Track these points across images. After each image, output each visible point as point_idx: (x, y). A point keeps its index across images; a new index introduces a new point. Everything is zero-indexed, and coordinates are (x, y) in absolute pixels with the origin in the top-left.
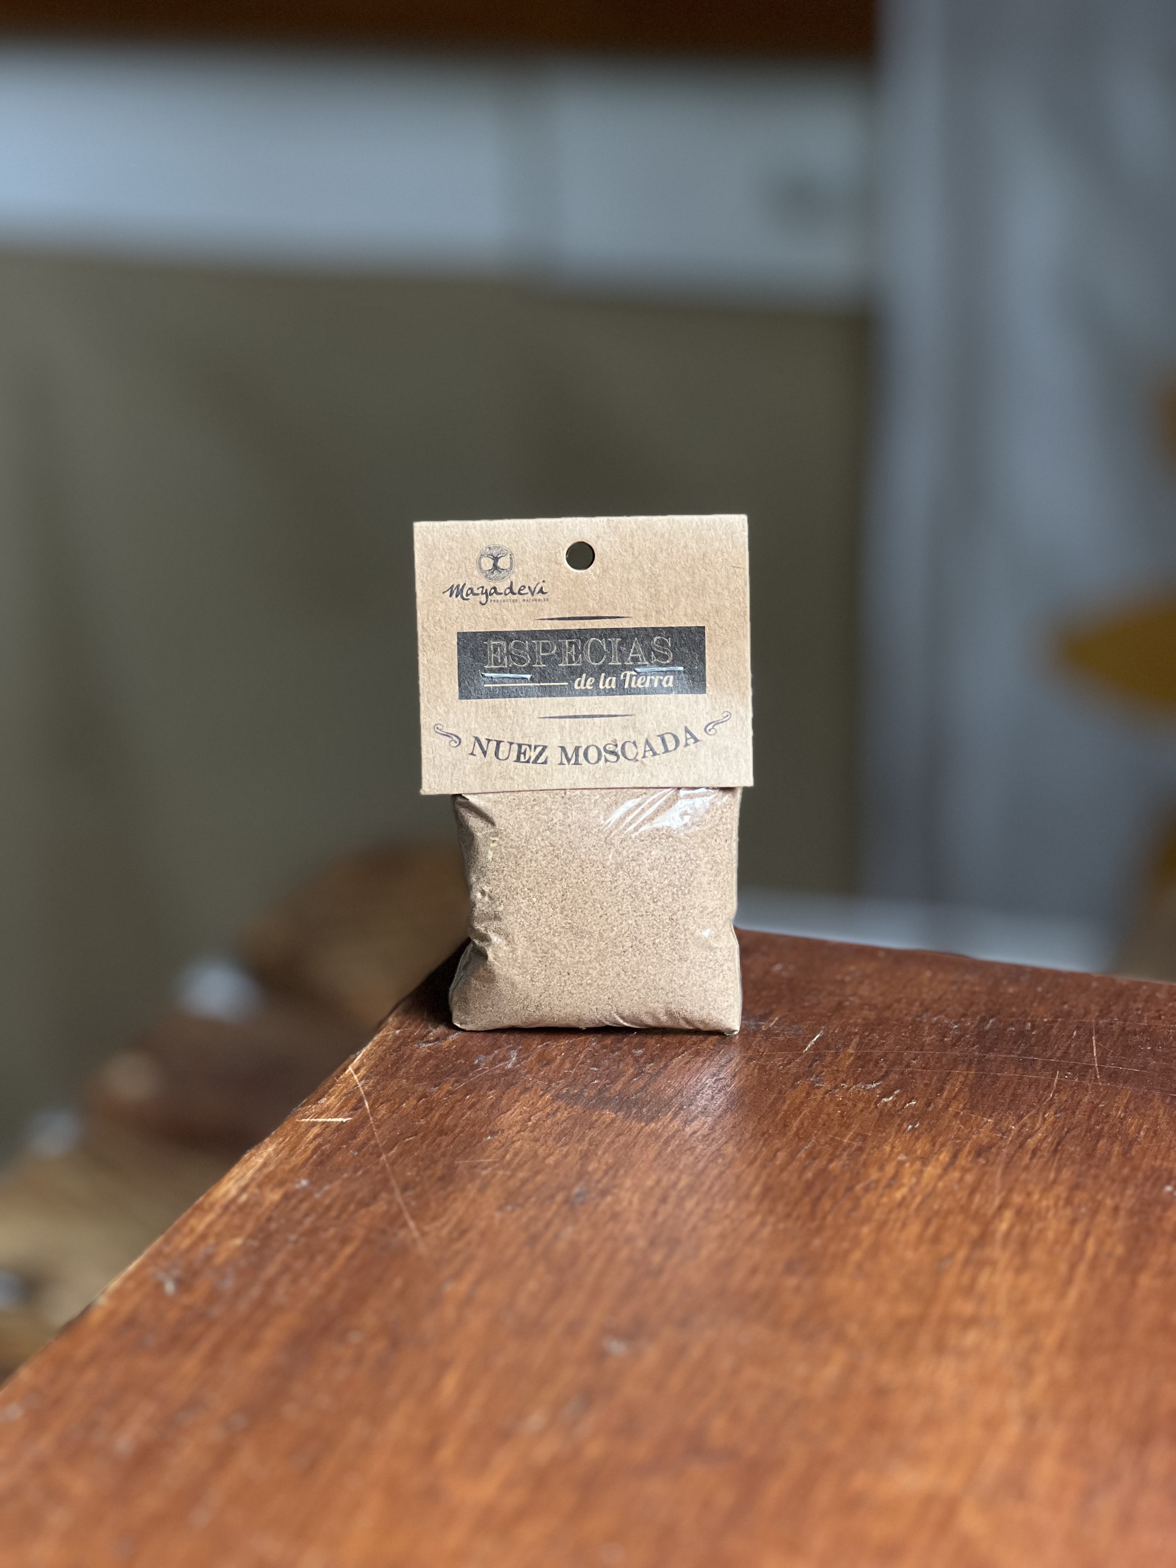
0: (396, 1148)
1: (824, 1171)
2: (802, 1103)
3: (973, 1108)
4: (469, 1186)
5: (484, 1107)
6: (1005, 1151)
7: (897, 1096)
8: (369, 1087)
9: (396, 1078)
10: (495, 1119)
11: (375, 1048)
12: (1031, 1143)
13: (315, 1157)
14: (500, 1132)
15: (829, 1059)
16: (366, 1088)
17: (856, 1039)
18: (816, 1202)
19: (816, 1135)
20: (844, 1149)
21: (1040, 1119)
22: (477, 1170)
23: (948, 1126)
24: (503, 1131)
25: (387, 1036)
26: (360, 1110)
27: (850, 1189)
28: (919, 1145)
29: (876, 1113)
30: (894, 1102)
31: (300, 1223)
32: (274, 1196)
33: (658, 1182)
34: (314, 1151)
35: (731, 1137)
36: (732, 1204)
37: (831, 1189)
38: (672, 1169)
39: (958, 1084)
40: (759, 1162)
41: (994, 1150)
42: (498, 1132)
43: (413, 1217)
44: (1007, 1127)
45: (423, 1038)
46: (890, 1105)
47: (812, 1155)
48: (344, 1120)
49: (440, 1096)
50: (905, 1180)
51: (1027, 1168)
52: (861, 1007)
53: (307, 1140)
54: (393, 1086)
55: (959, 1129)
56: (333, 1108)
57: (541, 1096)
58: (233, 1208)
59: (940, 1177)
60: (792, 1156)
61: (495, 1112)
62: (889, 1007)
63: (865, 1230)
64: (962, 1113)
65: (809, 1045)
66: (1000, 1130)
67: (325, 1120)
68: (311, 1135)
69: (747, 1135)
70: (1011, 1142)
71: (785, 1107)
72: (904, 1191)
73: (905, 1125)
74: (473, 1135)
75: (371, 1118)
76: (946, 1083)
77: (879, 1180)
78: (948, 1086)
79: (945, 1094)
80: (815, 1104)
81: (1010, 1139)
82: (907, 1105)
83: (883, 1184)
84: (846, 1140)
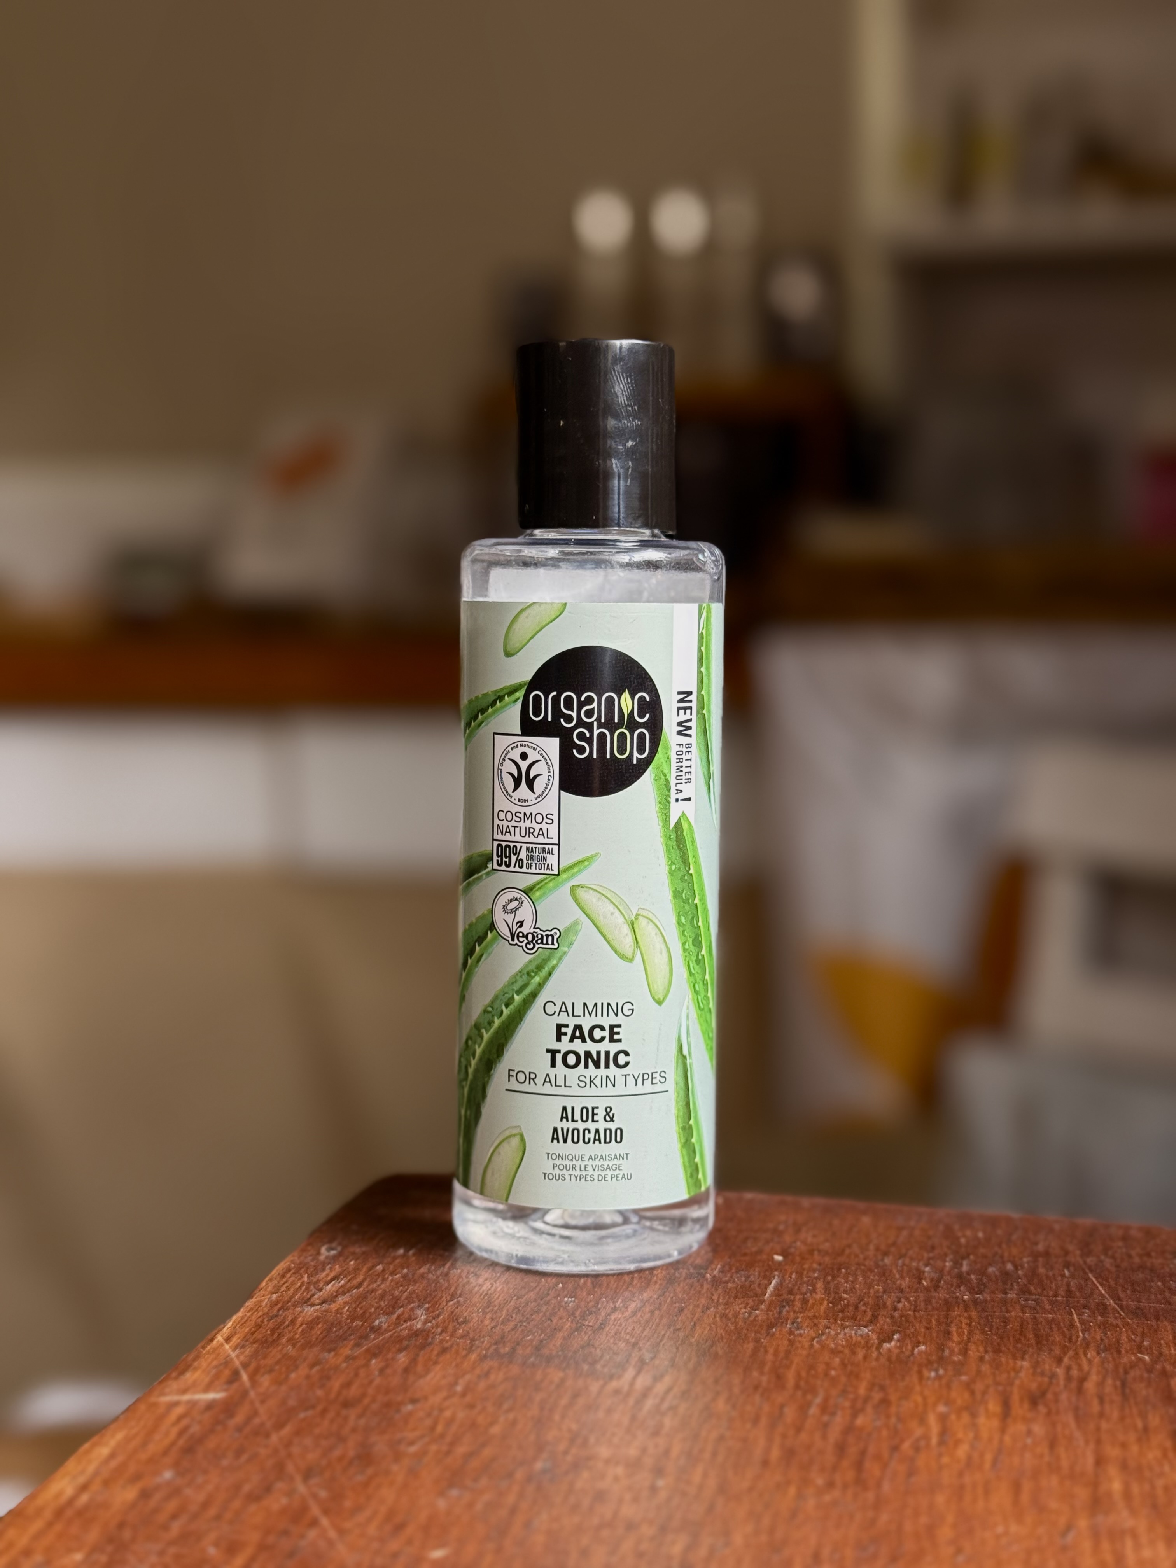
0: (290, 1425)
1: (849, 1429)
2: (788, 1353)
3: (997, 1351)
4: (395, 1468)
5: (396, 1372)
6: (1064, 1396)
7: (898, 1340)
8: (246, 1357)
9: (278, 1345)
10: (412, 1384)
11: (249, 1314)
12: (1090, 1386)
13: (180, 1442)
14: (423, 1399)
15: (798, 1304)
16: (242, 1358)
17: (820, 1285)
18: (859, 1466)
19: (822, 1386)
20: (865, 1402)
21: (1084, 1359)
22: (402, 1447)
23: (979, 1372)
24: (426, 1398)
25: (262, 1301)
26: (236, 1384)
27: (895, 1448)
28: (954, 1394)
29: (883, 1360)
30: (899, 1347)
31: (165, 1527)
32: (126, 1495)
33: (644, 1450)
34: (180, 1436)
35: (718, 1393)
36: (750, 1473)
37: (872, 1449)
38: (656, 1434)
39: (964, 1326)
40: (764, 1421)
41: (1049, 1396)
42: (419, 1399)
43: (326, 1512)
44: (1051, 1370)
45: (307, 1301)
46: (897, 1351)
47: (828, 1410)
48: (217, 1396)
49: (339, 1362)
50: (960, 1435)
51: (1101, 1415)
52: (811, 1252)
53: (169, 1423)
55: (993, 1374)
56: (202, 1383)
57: (465, 1357)
58: (69, 1513)
59: (1003, 1430)
60: (803, 1409)
61: (411, 1377)
62: (842, 1252)
63: (940, 1499)
64: (987, 1357)
65: (769, 1291)
66: (1043, 1374)
67: (190, 1397)
68: (172, 1418)
69: (736, 1390)
70: (1066, 1386)
71: (770, 1357)
72: (965, 1447)
73: (926, 1373)
74: (388, 1405)
75: (252, 1394)
76: (949, 1326)
77: (926, 1437)
78: (953, 1329)
79: (955, 1337)
80: (805, 1353)
81: (1062, 1382)
82: (916, 1350)
83: (934, 1440)
84: (862, 1391)
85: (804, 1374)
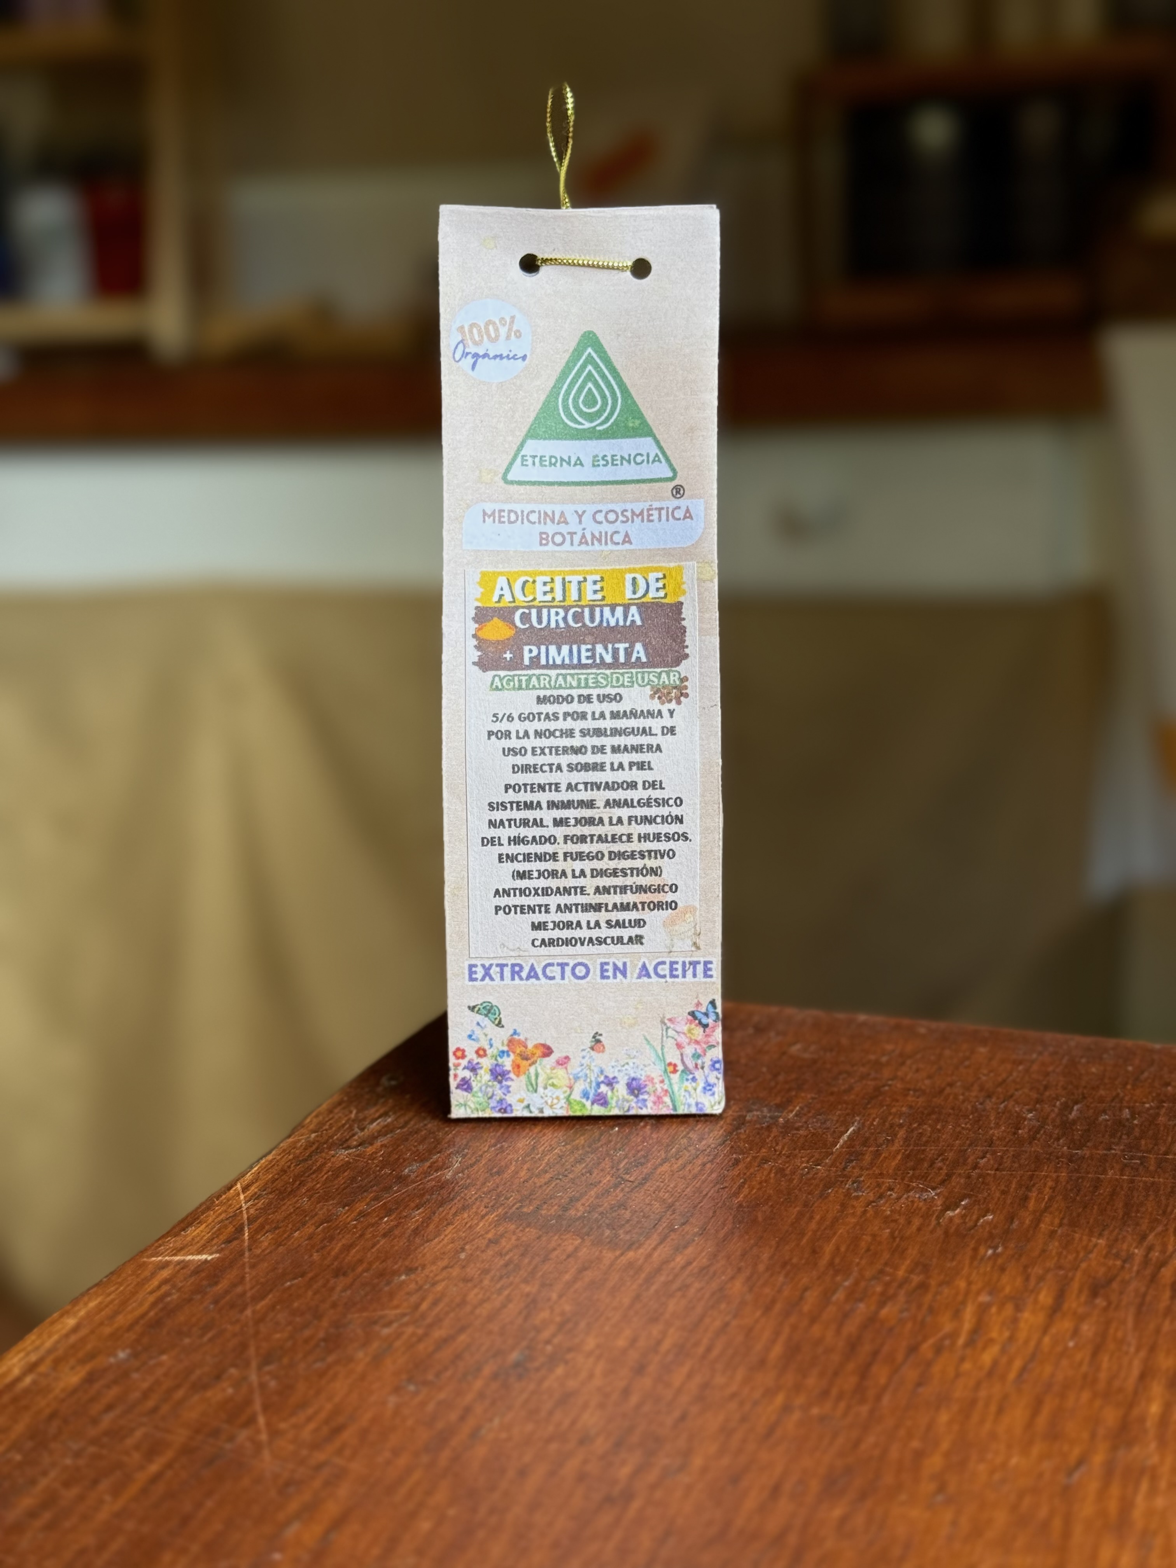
0: (270, 1296)
1: (872, 1319)
2: (835, 1220)
3: (1073, 1224)
4: (360, 1354)
5: (404, 1233)
6: (1132, 1286)
7: (965, 1207)
8: (257, 1209)
9: (295, 1196)
10: (416, 1249)
11: (278, 1158)
13: (152, 1314)
14: (420, 1269)
15: (868, 1158)
16: (252, 1211)
17: (902, 1133)
18: (865, 1370)
19: (858, 1264)
20: (900, 1286)
22: (377, 1328)
23: (1044, 1251)
24: (424, 1267)
25: (299, 1141)
26: (235, 1243)
27: (913, 1349)
28: (1005, 1279)
29: (939, 1232)
30: (963, 1217)
32: (72, 1378)
33: (634, 1341)
34: (154, 1304)
35: (739, 1270)
36: (740, 1374)
37: (886, 1349)
38: (654, 1320)
39: (1047, 1190)
40: (778, 1307)
41: (1115, 1285)
42: (416, 1269)
43: (267, 1408)
44: (1128, 1251)
45: (344, 1144)
46: (957, 1221)
47: (853, 1296)
48: (209, 1258)
49: (349, 1219)
50: (994, 1334)
51: (1169, 1313)
52: (905, 1092)
53: (149, 1290)
54: (288, 1206)
55: (1059, 1255)
56: (198, 1242)
57: (483, 1217)
59: (1045, 1330)
60: (826, 1297)
61: (418, 1240)
62: (941, 1091)
63: (944, 1417)
64: (1059, 1231)
65: (841, 1141)
66: (1117, 1256)
67: (182, 1258)
68: (155, 1282)
69: (761, 1267)
70: (1138, 1272)
71: (813, 1225)
72: (995, 1350)
73: (982, 1250)
74: (381, 1274)
75: (247, 1254)
76: (1029, 1189)
77: (953, 1335)
78: (1033, 1194)
79: (1031, 1205)
80: (853, 1220)
81: (1135, 1268)
82: (982, 1221)
83: (961, 1341)
84: (901, 1273)
85: (843, 1249)
